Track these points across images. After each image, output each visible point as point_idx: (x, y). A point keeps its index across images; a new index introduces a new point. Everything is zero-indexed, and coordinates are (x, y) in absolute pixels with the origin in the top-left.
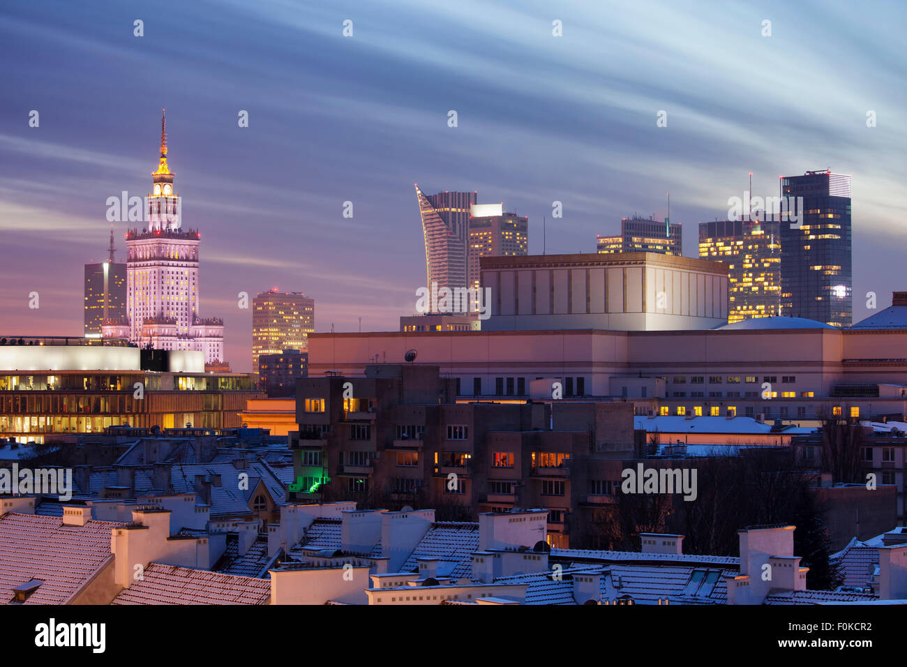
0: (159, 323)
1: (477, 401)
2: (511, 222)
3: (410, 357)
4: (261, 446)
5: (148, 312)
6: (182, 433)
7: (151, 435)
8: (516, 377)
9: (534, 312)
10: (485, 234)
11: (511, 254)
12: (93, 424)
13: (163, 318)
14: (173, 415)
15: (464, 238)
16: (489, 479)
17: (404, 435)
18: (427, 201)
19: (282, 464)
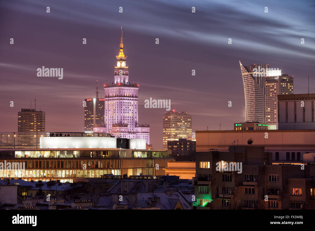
0: (120, 126)
1: (283, 163)
2: (285, 78)
3: (250, 142)
4: (176, 184)
5: (115, 121)
6: (138, 178)
7: (123, 179)
8: (296, 152)
9: (304, 121)
10: (273, 84)
11: (285, 93)
12: (95, 173)
13: (122, 124)
14: (132, 169)
15: (262, 86)
16: (289, 201)
17: (248, 179)
18: (245, 69)
19: (188, 193)
